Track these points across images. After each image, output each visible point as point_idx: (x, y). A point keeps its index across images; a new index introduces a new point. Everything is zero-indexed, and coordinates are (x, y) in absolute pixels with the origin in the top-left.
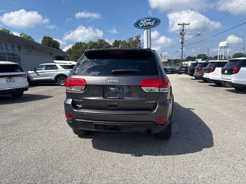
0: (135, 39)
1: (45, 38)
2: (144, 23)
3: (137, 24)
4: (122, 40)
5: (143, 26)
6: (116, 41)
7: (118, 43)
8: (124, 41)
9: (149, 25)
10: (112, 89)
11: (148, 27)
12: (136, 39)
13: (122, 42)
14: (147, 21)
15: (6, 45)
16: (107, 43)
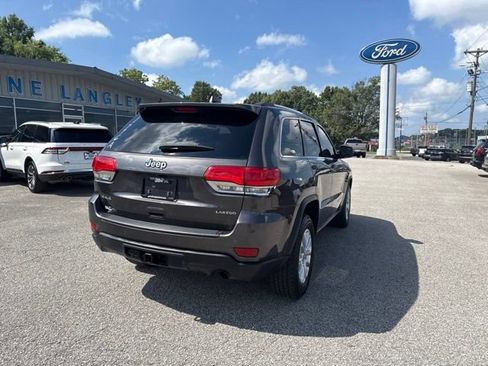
0: (368, 84)
1: (198, 84)
2: (381, 52)
3: (367, 55)
4: (341, 87)
5: (379, 58)
6: (328, 89)
7: (332, 93)
8: (345, 88)
9: (394, 56)
10: (158, 180)
11: (390, 60)
12: (370, 84)
13: (342, 92)
14: (390, 48)
15: (117, 96)
16: (308, 94)
